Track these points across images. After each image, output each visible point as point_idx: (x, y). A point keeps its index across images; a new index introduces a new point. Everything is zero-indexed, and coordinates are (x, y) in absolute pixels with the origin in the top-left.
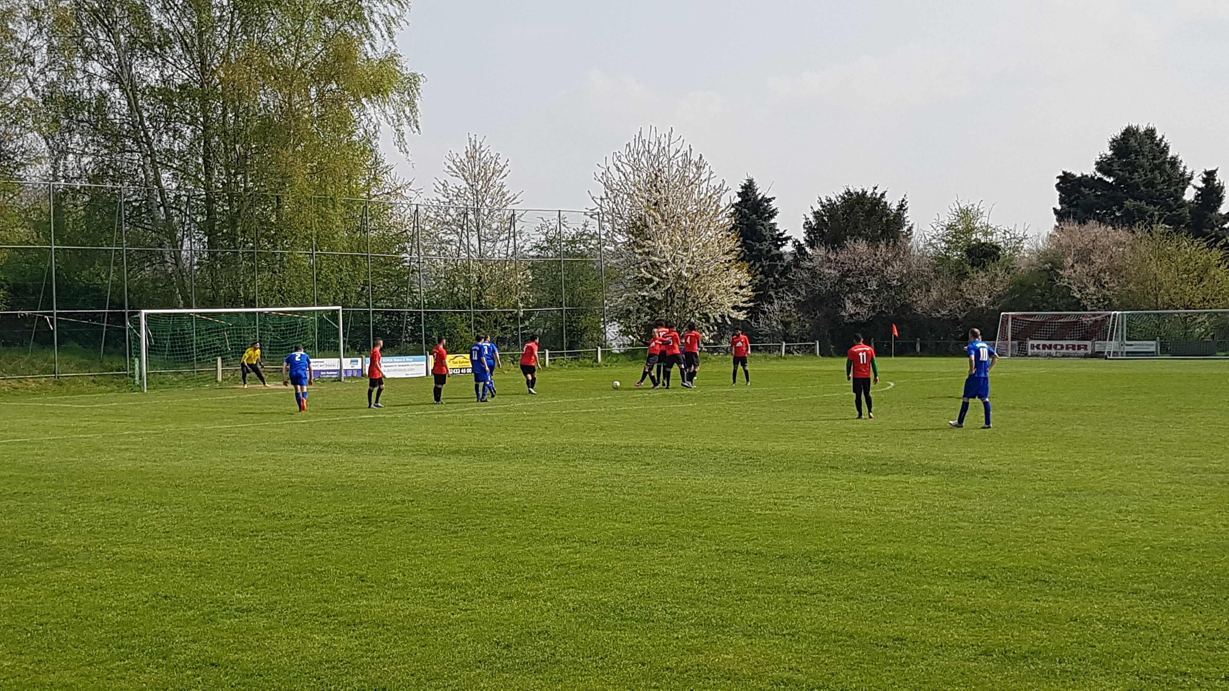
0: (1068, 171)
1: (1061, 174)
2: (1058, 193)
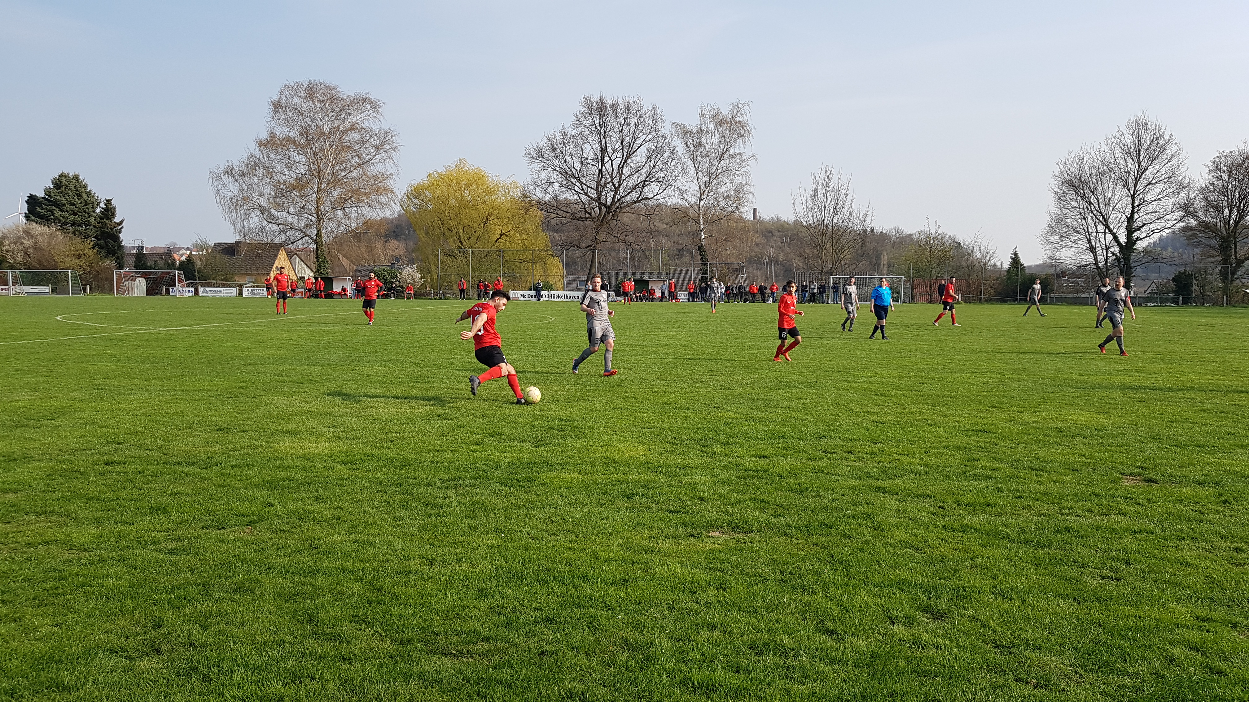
0: (34, 194)
1: (29, 195)
2: (26, 205)
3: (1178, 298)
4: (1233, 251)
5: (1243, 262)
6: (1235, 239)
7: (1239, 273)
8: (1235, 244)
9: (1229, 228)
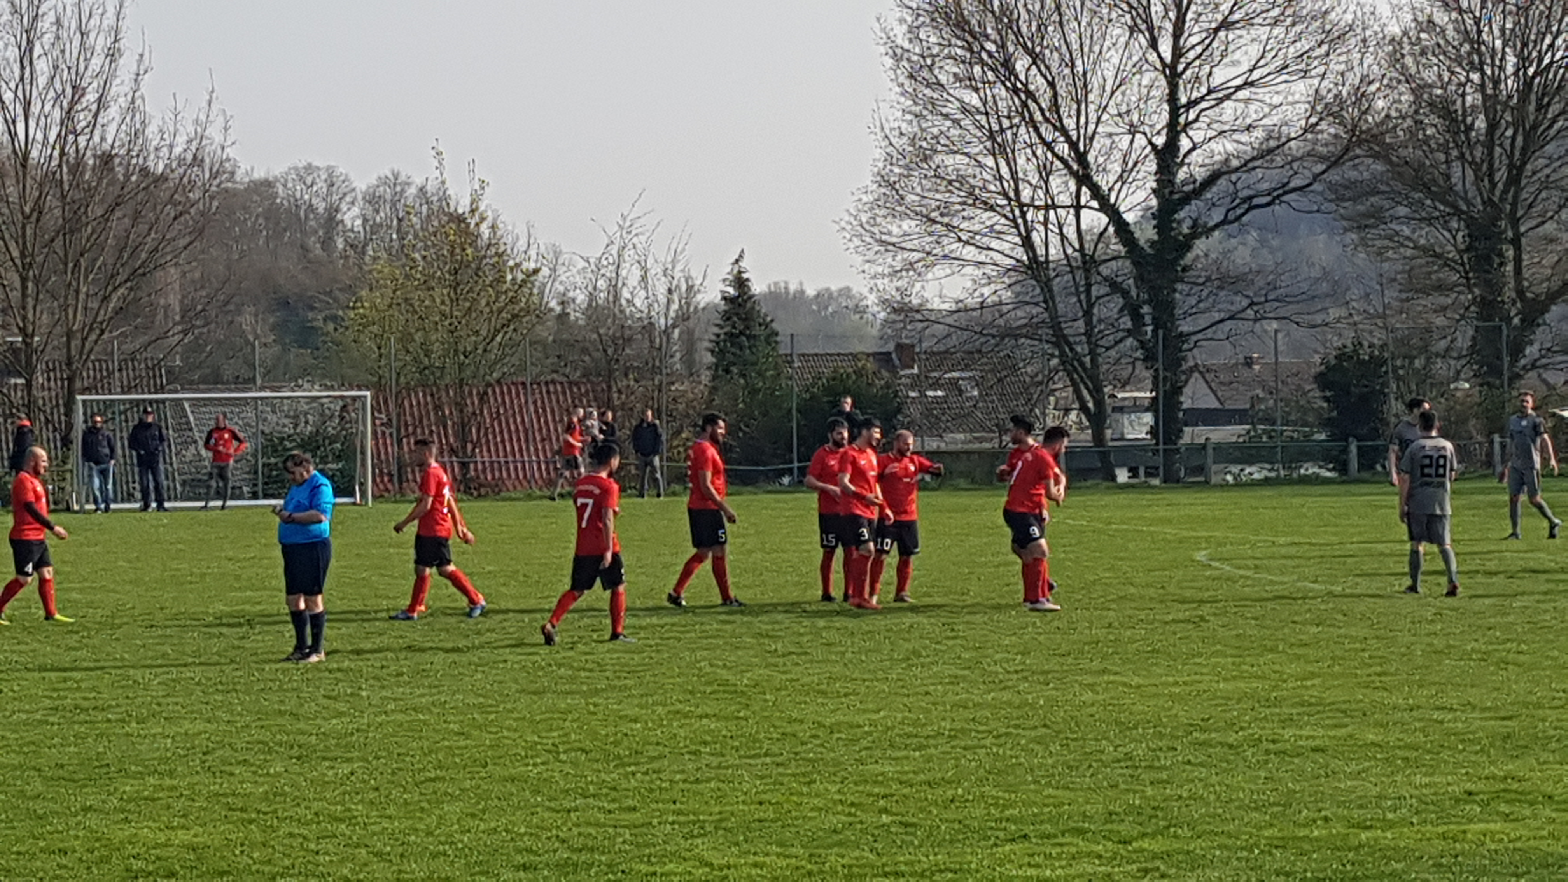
3: (1345, 450)
4: (1510, 268)
5: (1545, 310)
6: (1515, 222)
7: (1532, 351)
8: (1516, 242)
9: (1494, 185)
